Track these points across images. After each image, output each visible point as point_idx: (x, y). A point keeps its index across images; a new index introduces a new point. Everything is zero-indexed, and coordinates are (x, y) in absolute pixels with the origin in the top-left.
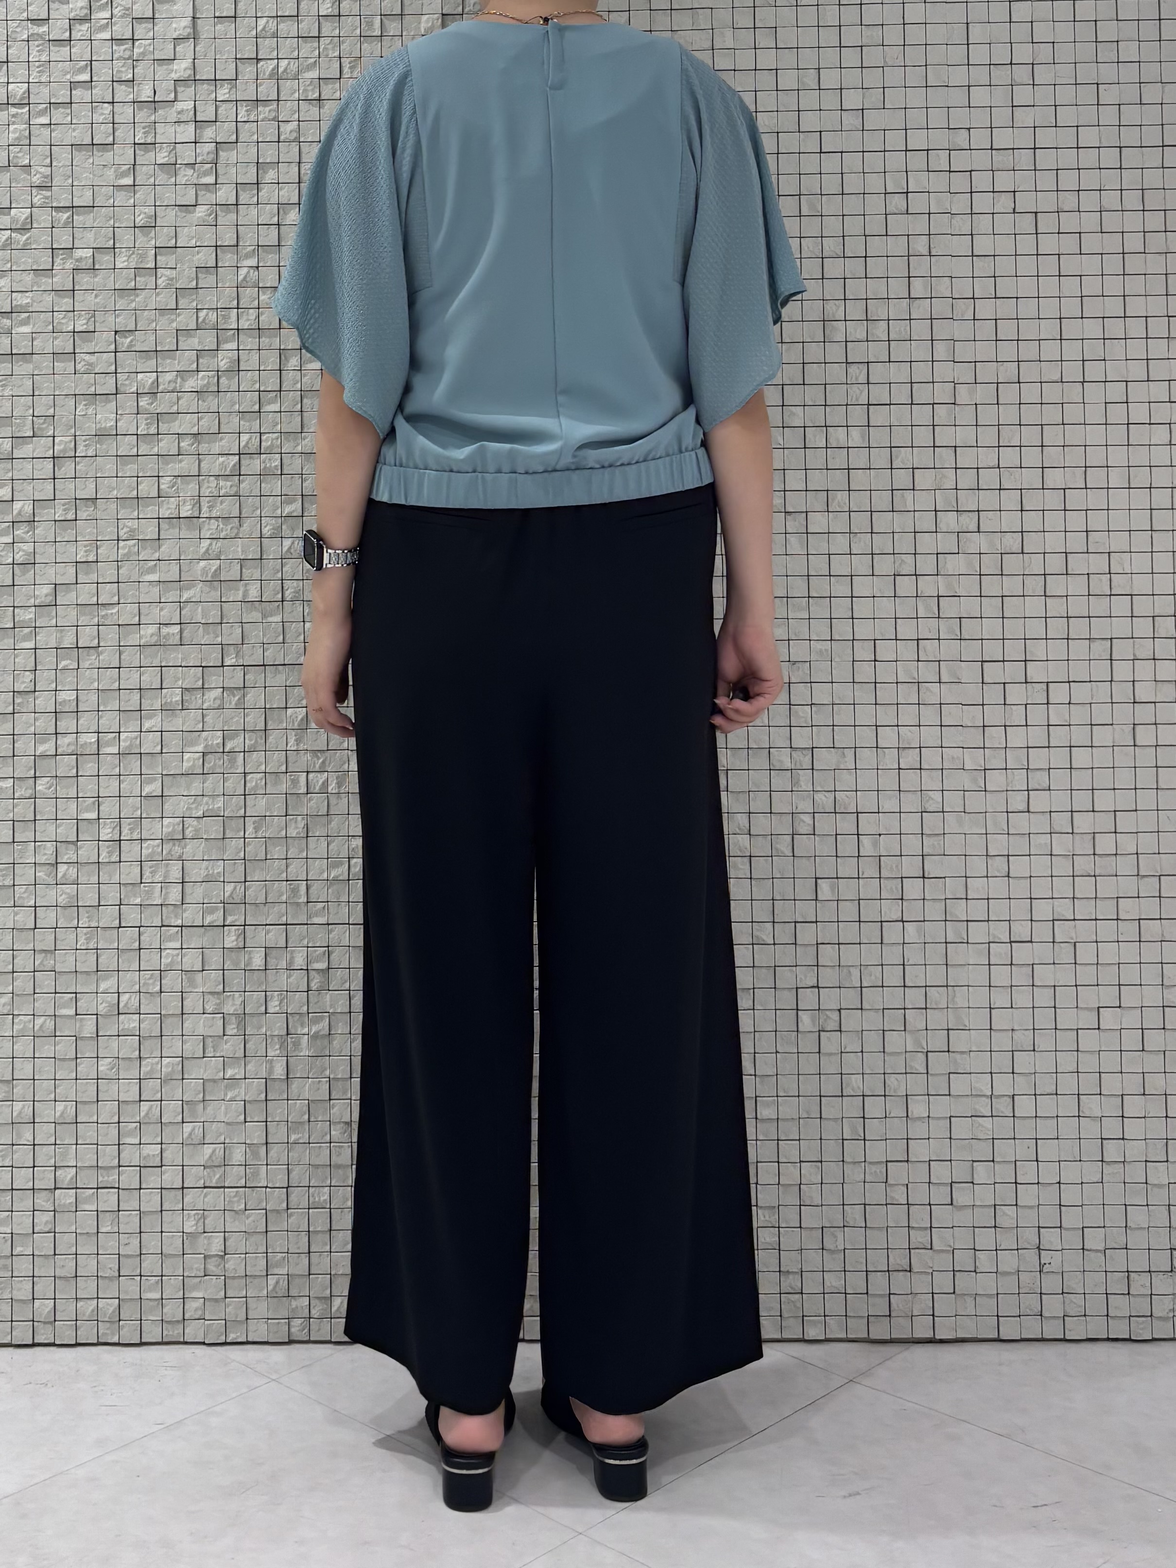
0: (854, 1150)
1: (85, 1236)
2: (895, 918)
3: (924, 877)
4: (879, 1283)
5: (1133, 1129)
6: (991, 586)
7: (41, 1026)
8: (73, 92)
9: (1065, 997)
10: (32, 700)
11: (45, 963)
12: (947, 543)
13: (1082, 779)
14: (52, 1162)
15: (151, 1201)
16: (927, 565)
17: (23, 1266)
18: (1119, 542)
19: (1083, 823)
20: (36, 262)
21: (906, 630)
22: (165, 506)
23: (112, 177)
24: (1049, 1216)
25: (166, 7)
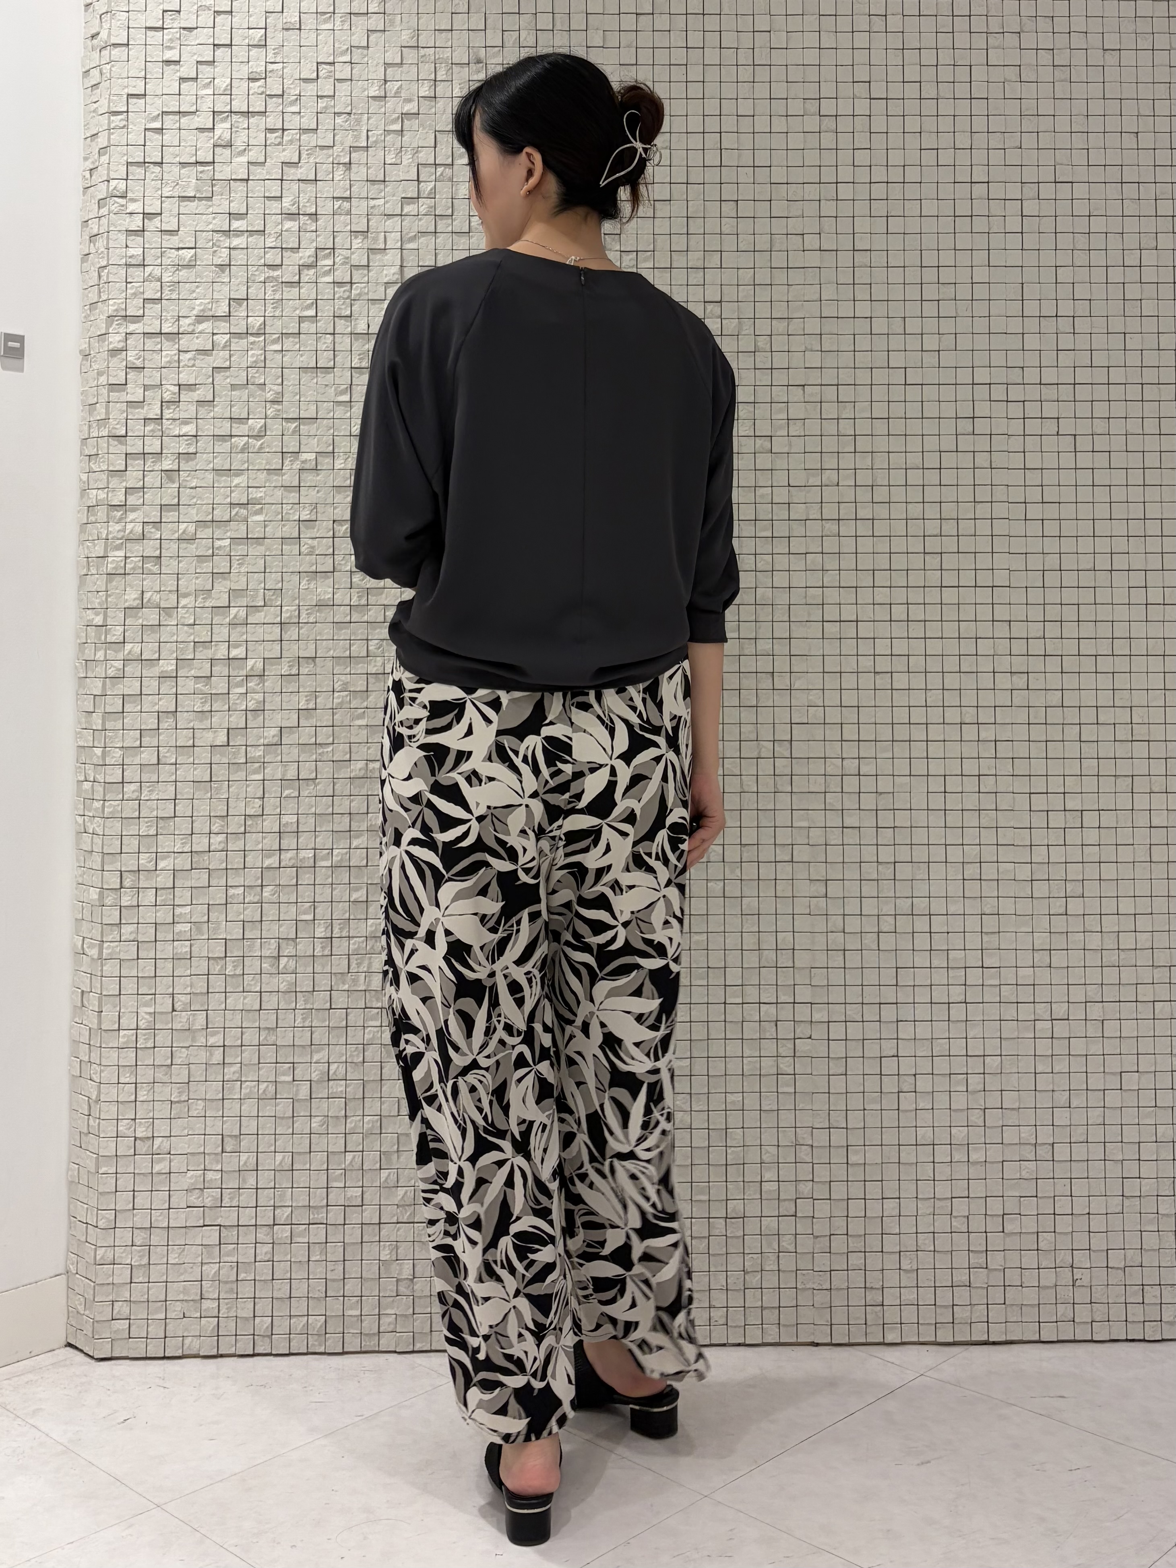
0: (926, 1189)
1: (298, 1264)
2: (959, 1000)
3: (982, 967)
4: (944, 1296)
5: (1147, 1169)
6: (1038, 732)
7: (264, 1091)
8: (302, 325)
9: (1095, 1064)
10: (260, 822)
11: (268, 1038)
12: (1003, 698)
13: (1109, 889)
14: (272, 1203)
15: (353, 1235)
16: (986, 716)
17: (246, 1290)
18: (1139, 698)
19: (1110, 923)
20: (267, 463)
21: (970, 767)
22: (373, 664)
23: (333, 394)
24: (1081, 1241)
25: (378, 257)
